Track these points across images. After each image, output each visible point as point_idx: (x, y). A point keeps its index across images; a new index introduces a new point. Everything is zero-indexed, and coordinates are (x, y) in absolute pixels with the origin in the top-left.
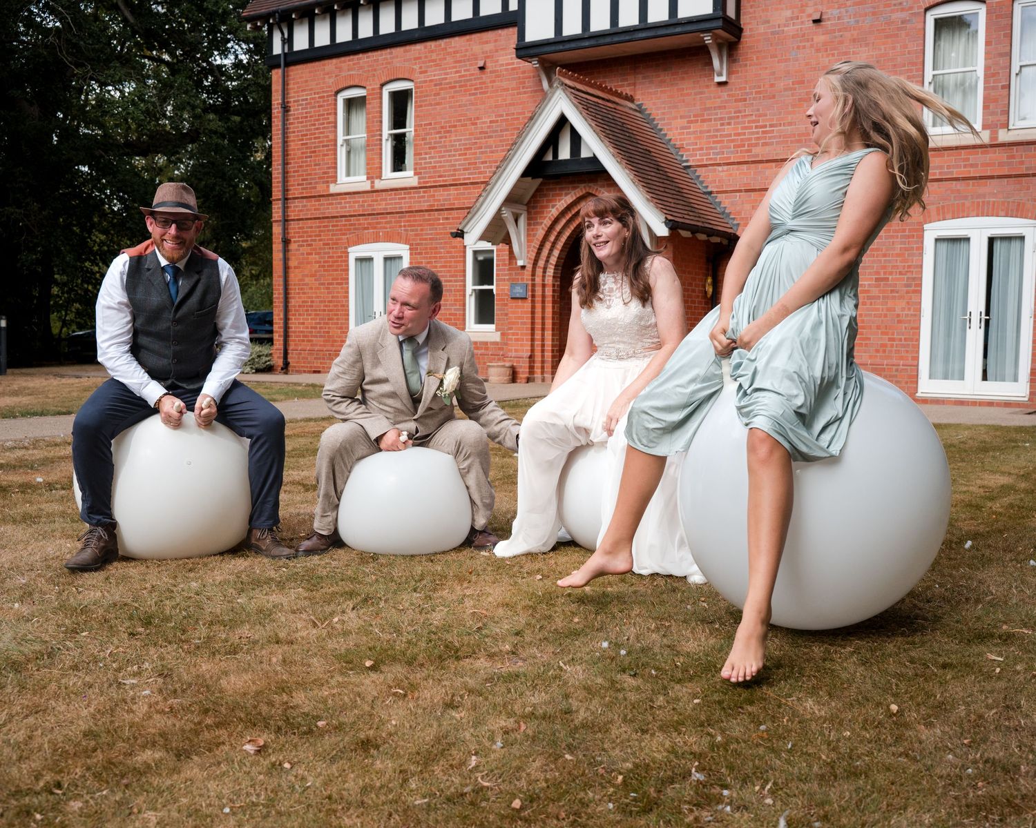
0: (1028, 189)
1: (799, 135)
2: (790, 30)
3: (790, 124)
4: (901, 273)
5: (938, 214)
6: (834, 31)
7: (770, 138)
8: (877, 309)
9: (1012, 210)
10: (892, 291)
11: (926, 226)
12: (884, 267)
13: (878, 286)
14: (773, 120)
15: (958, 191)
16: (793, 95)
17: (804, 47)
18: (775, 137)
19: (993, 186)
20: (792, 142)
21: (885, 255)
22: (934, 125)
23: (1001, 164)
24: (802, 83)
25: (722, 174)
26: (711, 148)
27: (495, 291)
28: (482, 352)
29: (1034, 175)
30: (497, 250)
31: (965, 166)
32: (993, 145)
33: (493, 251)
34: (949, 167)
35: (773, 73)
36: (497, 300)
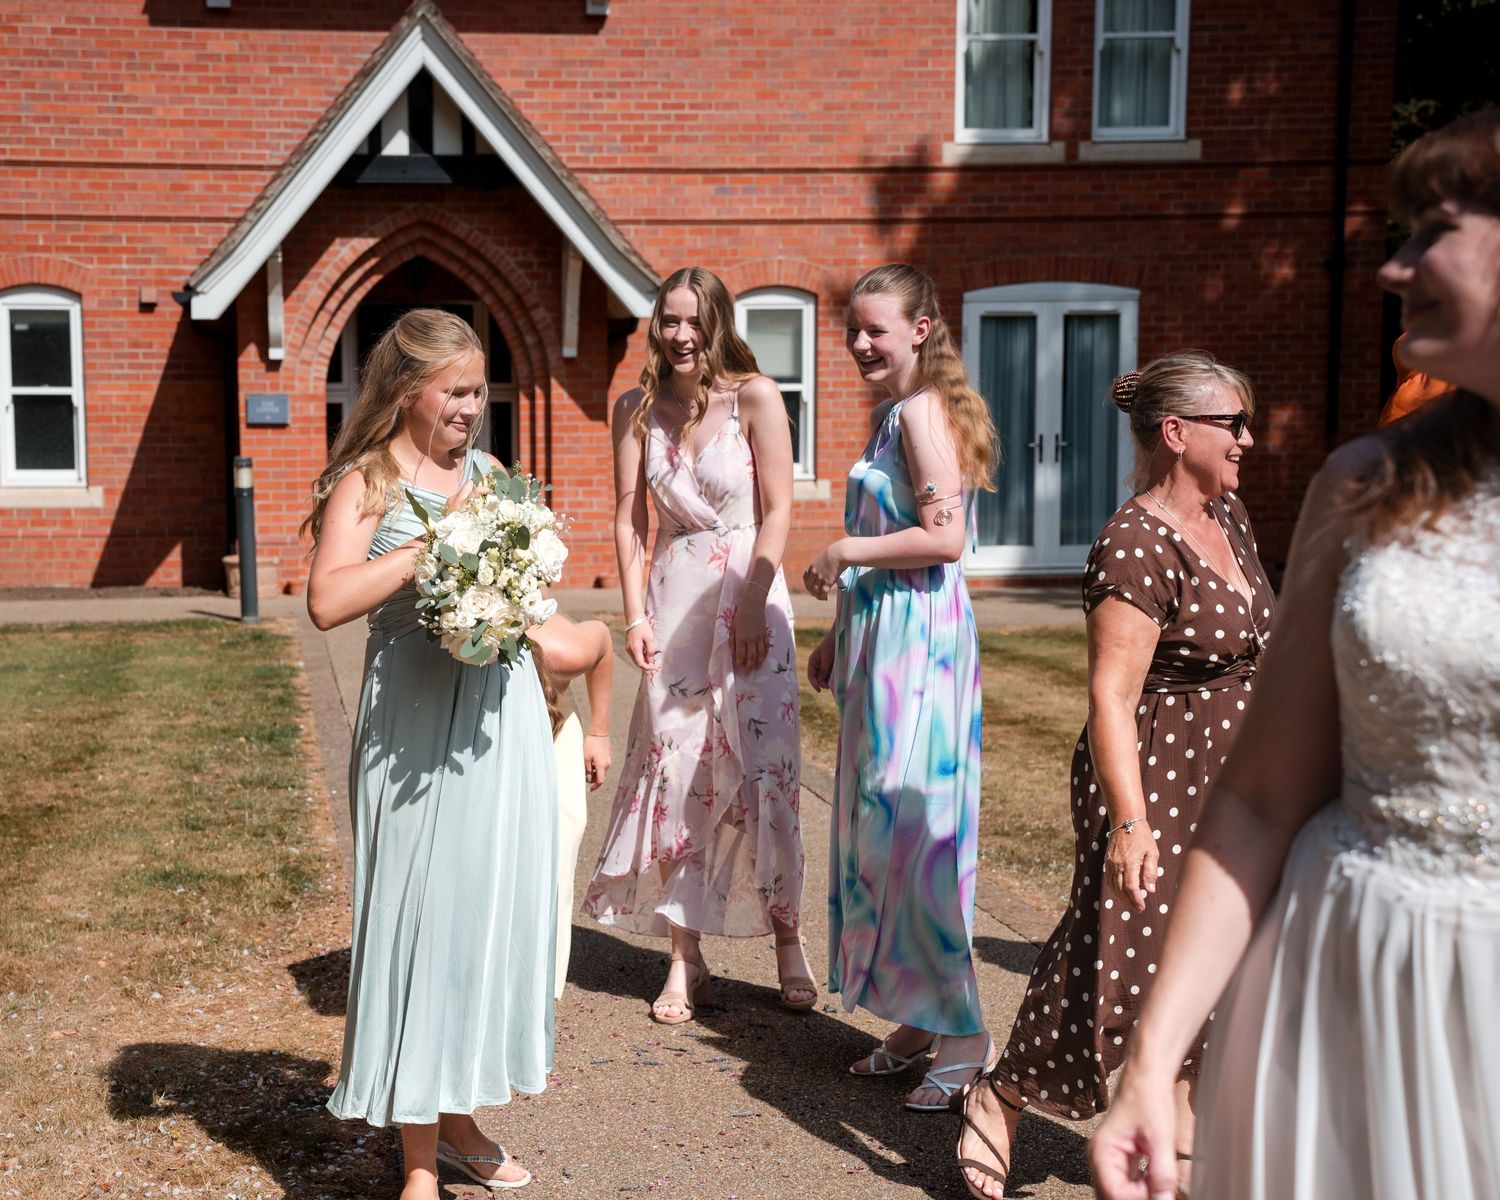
0: (1125, 240)
1: (746, 127)
3: (728, 106)
7: (691, 128)
9: (1101, 272)
11: (968, 296)
14: (695, 95)
15: (1017, 239)
16: (732, 54)
18: (700, 128)
19: (1071, 233)
20: (732, 139)
22: (967, 125)
23: (1084, 199)
24: (749, 32)
25: (599, 188)
26: (577, 138)
27: (78, 401)
28: (58, 529)
29: (1135, 218)
30: (83, 313)
31: (1028, 199)
32: (1071, 167)
33: (66, 314)
34: (1002, 199)
35: (695, 10)
36: (88, 420)
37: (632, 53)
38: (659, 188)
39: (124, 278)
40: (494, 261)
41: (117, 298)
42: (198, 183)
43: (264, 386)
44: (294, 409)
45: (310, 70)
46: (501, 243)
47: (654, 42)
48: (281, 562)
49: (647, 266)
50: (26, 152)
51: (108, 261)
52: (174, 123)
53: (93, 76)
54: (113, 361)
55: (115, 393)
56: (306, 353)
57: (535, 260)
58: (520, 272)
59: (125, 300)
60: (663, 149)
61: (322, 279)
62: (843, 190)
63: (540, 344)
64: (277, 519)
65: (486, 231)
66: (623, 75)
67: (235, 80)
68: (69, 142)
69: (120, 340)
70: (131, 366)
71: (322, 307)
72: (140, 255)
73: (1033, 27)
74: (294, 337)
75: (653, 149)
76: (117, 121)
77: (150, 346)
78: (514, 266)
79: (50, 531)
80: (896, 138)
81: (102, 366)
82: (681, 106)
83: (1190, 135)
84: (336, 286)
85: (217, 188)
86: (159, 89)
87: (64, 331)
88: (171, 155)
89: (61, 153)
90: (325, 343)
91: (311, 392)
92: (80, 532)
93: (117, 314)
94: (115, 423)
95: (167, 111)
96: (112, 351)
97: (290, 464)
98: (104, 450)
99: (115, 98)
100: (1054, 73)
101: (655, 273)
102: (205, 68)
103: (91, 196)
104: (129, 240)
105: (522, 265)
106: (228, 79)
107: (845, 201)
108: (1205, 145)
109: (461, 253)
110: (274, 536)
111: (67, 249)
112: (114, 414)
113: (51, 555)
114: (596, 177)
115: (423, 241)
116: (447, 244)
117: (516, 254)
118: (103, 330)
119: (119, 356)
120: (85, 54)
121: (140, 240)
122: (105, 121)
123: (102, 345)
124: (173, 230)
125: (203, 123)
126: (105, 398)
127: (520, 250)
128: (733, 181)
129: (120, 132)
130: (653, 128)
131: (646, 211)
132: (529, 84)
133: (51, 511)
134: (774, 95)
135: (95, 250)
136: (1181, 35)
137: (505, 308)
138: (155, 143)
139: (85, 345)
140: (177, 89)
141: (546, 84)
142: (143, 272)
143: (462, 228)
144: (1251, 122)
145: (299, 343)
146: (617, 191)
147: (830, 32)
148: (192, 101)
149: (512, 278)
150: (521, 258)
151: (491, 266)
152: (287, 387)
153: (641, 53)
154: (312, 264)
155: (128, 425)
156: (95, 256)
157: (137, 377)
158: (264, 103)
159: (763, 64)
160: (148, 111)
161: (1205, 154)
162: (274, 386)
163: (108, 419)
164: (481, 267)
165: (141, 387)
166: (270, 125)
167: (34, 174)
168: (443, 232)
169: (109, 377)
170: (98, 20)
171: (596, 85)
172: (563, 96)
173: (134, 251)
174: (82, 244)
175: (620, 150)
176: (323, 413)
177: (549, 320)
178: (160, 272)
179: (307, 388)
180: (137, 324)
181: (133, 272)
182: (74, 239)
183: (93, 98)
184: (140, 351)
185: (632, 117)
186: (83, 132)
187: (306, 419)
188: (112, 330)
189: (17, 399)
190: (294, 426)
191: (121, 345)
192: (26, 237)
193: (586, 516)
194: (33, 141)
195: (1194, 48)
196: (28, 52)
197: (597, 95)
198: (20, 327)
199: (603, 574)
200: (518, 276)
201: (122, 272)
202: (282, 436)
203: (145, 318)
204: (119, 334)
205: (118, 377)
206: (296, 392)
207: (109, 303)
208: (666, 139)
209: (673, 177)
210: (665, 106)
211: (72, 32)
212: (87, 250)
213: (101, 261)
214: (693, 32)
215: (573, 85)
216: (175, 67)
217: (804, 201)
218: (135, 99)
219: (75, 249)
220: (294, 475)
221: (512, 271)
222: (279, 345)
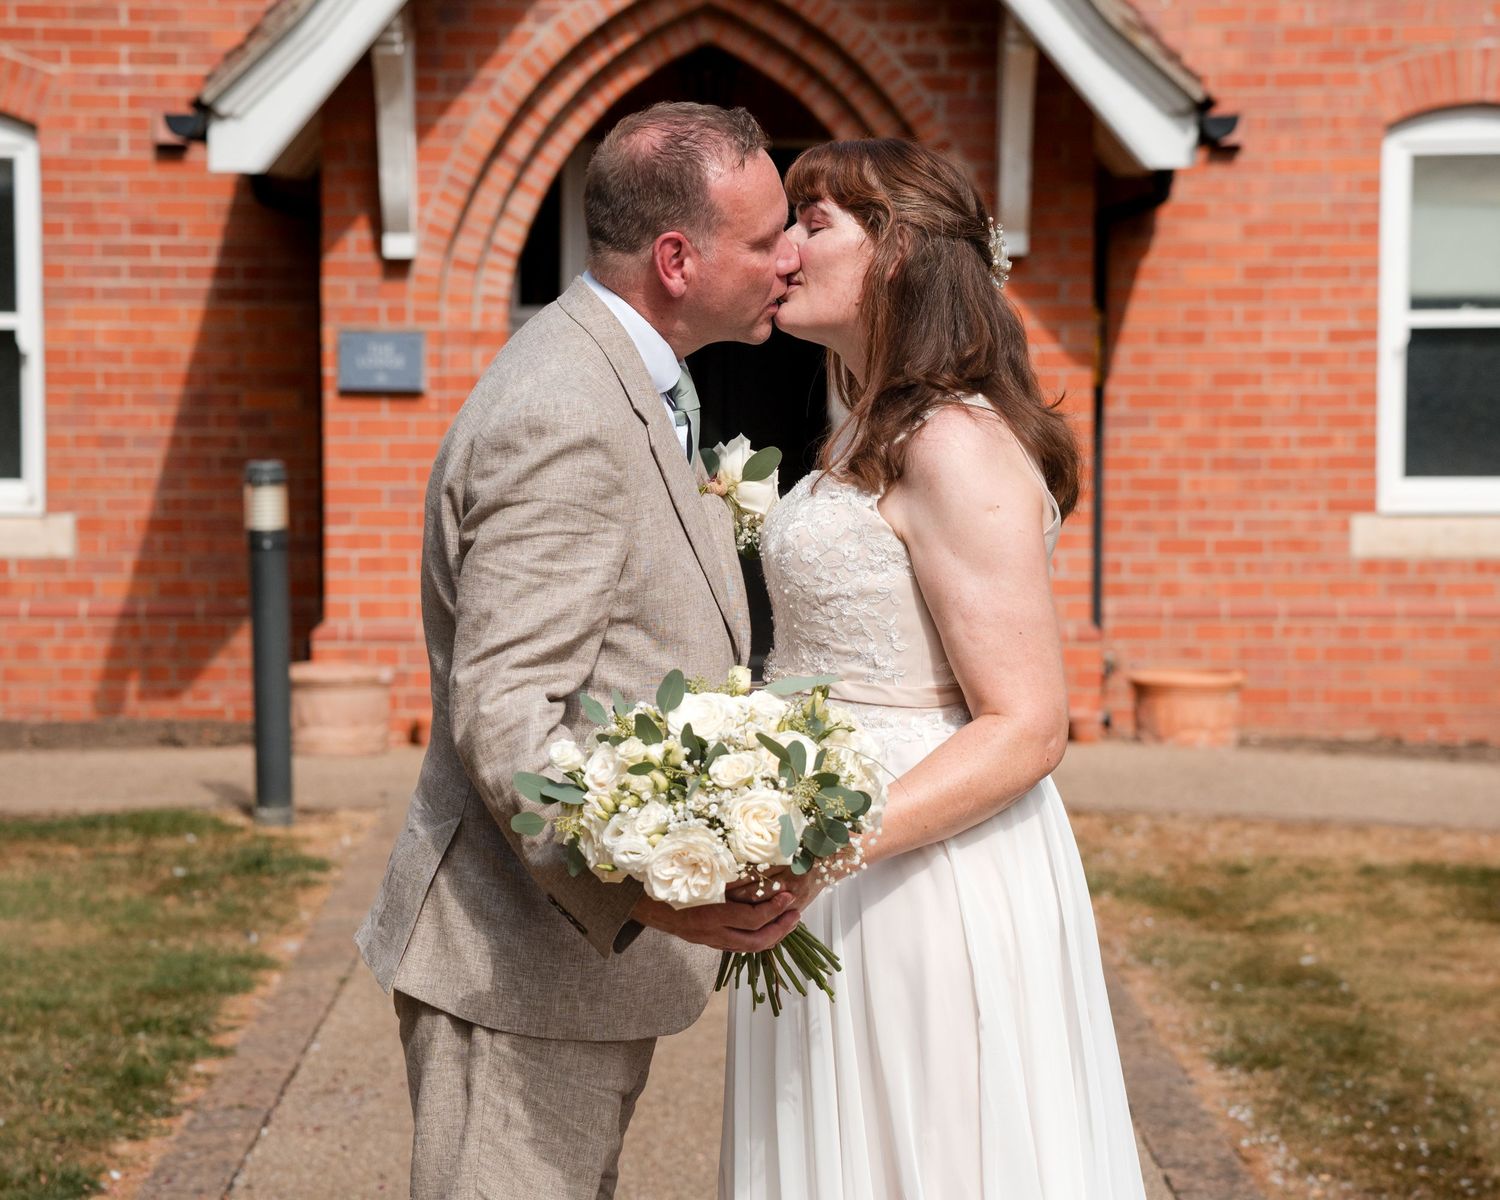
27: (28, 342)
30: (45, 164)
33: (8, 166)
36: (50, 379)
39: (123, 93)
40: (857, 53)
41: (109, 133)
43: (373, 313)
44: (438, 361)
46: (870, 15)
48: (401, 678)
49: (1173, 56)
51: (89, 58)
54: (98, 260)
55: (103, 326)
56: (468, 246)
57: (941, 51)
58: (910, 75)
59: (124, 137)
61: (496, 93)
69: (113, 219)
70: (136, 272)
71: (498, 149)
72: (155, 47)
74: (438, 212)
77: (174, 230)
78: (898, 63)
81: (77, 271)
84: (527, 105)
90: (506, 225)
91: (476, 325)
92: (24, 606)
93: (107, 165)
94: (100, 387)
96: (97, 241)
98: (79, 441)
101: (1188, 72)
104: (135, 15)
105: (913, 61)
109: (789, 37)
110: (387, 626)
112: (100, 368)
115: (711, 12)
117: (901, 39)
118: (81, 197)
119: (110, 250)
121: (156, 15)
123: (78, 229)
126: (80, 335)
127: (912, 29)
135: (66, 37)
139: (49, 229)
142: (161, 81)
145: (448, 224)
149: (893, 89)
150: (911, 47)
151: (851, 64)
152: (421, 316)
154: (482, 60)
155: (129, 391)
156: (65, 49)
157: (146, 294)
162: (397, 313)
163: (88, 378)
164: (831, 68)
165: (155, 315)
169: (90, 293)
173: (142, 37)
174: (39, 24)
179: (467, 316)
180: (148, 187)
181: (141, 80)
182: (22, 13)
184: (154, 241)
187: (464, 381)
188: (97, 198)
190: (433, 395)
191: (116, 229)
200: (905, 85)
201: (119, 80)
202: (411, 417)
203: (168, 174)
204: (112, 208)
205: (109, 294)
206: (444, 325)
207: (92, 144)
212: (49, 35)
213: (77, 58)
219: (25, 34)
221: (895, 74)
222: (403, 228)
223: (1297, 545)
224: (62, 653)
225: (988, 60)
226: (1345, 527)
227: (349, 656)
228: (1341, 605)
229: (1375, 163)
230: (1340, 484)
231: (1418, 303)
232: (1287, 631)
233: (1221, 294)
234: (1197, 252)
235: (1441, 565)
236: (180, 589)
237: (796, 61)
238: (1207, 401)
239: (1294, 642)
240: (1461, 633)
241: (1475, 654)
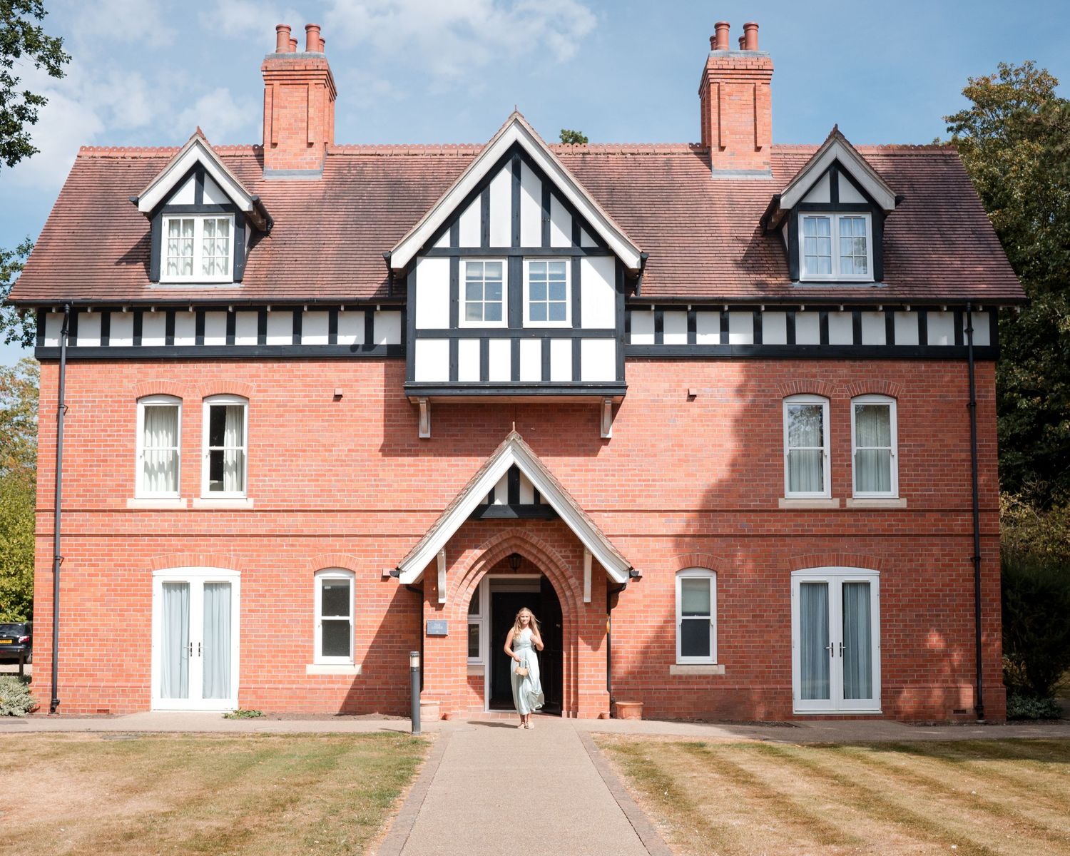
0: (871, 546)
1: (680, 491)
2: (668, 400)
3: (671, 480)
4: (774, 611)
5: (802, 563)
6: (707, 406)
7: (653, 491)
8: (756, 642)
9: (860, 562)
10: (767, 626)
11: (793, 573)
12: (759, 606)
13: (756, 622)
14: (655, 475)
15: (818, 545)
16: (672, 455)
17: (681, 416)
18: (657, 491)
19: (844, 543)
20: (673, 496)
21: (759, 596)
22: (791, 490)
23: (850, 526)
24: (682, 446)
25: (607, 519)
26: (597, 496)
27: (351, 623)
28: (340, 686)
29: (875, 536)
30: (356, 581)
31: (822, 526)
32: (843, 511)
33: (348, 581)
34: (809, 525)
35: (654, 435)
36: (356, 632)
37: (624, 456)
38: (637, 520)
39: (376, 564)
40: (550, 555)
41: (372, 574)
42: (412, 518)
43: (435, 617)
44: (450, 628)
45: (467, 465)
46: (554, 547)
47: (634, 450)
48: (442, 704)
49: (624, 558)
50: (333, 506)
51: (368, 556)
52: (402, 491)
53: (366, 470)
54: (369, 604)
55: (369, 619)
56: (458, 600)
57: (570, 555)
58: (563, 560)
59: (375, 575)
60: (639, 501)
61: (465, 564)
62: (728, 521)
63: (573, 596)
64: (441, 682)
65: (546, 541)
66: (619, 466)
67: (432, 470)
68: (353, 500)
69: (372, 594)
70: (377, 606)
71: (466, 575)
72: (383, 554)
73: (822, 445)
74: (452, 592)
75: (635, 501)
76: (376, 491)
77: (386, 596)
79: (336, 686)
80: (754, 496)
81: (363, 606)
82: (648, 480)
83: (901, 496)
84: (472, 567)
85: (421, 521)
86: (395, 475)
87: (346, 590)
88: (400, 506)
89: (349, 506)
90: (467, 595)
91: (459, 619)
92: (350, 687)
93: (371, 581)
94: (369, 634)
95: (399, 485)
96: (368, 599)
97: (447, 655)
98: (363, 647)
99: (375, 480)
100: (832, 466)
101: (627, 561)
102: (418, 465)
103: (363, 526)
104: (379, 546)
105: (563, 557)
106: (428, 470)
107: (730, 526)
108: (908, 500)
109: (535, 552)
110: (438, 691)
111: (349, 551)
112: (368, 629)
113: (336, 698)
114: (606, 514)
115: (516, 545)
116: (528, 547)
117: (561, 552)
118: (364, 589)
119: (371, 601)
120: (362, 461)
121: (384, 546)
122: (369, 491)
123: (363, 596)
124: (399, 541)
125: (415, 491)
126: (363, 622)
127: (563, 550)
128: (673, 516)
129: (376, 496)
130: (633, 491)
131: (630, 530)
132: (573, 470)
133: (336, 676)
134: (695, 475)
135: (363, 551)
136: (894, 448)
137: (556, 578)
138: (393, 501)
139: (356, 596)
140: (404, 475)
141: (581, 471)
142: (384, 561)
143: (534, 540)
144: (930, 490)
145: (454, 594)
146: (616, 521)
147: (720, 446)
148: (411, 481)
149: (559, 564)
150: (563, 554)
151: (549, 557)
152: (446, 617)
153: (628, 456)
154: (460, 557)
156: (362, 554)
158: (445, 481)
159: (689, 460)
160: (391, 486)
161: (908, 506)
162: (441, 616)
163: (366, 632)
164: (544, 558)
165: (381, 616)
166: (447, 491)
167: (336, 516)
168: (526, 542)
169: (367, 611)
170: (369, 445)
171: (605, 470)
172: (590, 476)
173: (381, 551)
174: (357, 548)
175: (618, 501)
176: (467, 630)
177: (577, 582)
178: (392, 561)
179: (458, 617)
180: (381, 586)
181: (380, 561)
182: (353, 546)
183: (365, 480)
184: (382, 599)
185: (623, 486)
186: (360, 496)
187: (457, 633)
188: (368, 589)
189: (324, 623)
190: (450, 637)
191: (373, 596)
192: (331, 545)
193: (595, 682)
194: (337, 501)
195: (900, 455)
196: (336, 460)
197: (606, 475)
198: (328, 588)
199: (604, 712)
201: (375, 561)
202: (444, 641)
203: (385, 583)
204: (373, 591)
205: (371, 611)
206: (451, 619)
207: (368, 576)
208: (640, 496)
209: (644, 514)
210: (640, 480)
211: (357, 451)
212: (359, 551)
213: (365, 556)
214: (653, 446)
215: (595, 470)
216: (404, 465)
217: (709, 526)
218: (385, 480)
219: (353, 551)
220: (450, 660)
221: (559, 560)
222: (443, 597)
223: (656, 672)
224: (359, 698)
225: (581, 557)
226: (669, 668)
227: (429, 698)
228: (667, 687)
229: (674, 581)
230: (667, 657)
231: (684, 614)
232: (655, 693)
233: (638, 611)
234: (632, 601)
235: (691, 677)
236: (387, 683)
237: (536, 557)
238: (635, 637)
239: (657, 695)
240: (695, 693)
241: (698, 698)
